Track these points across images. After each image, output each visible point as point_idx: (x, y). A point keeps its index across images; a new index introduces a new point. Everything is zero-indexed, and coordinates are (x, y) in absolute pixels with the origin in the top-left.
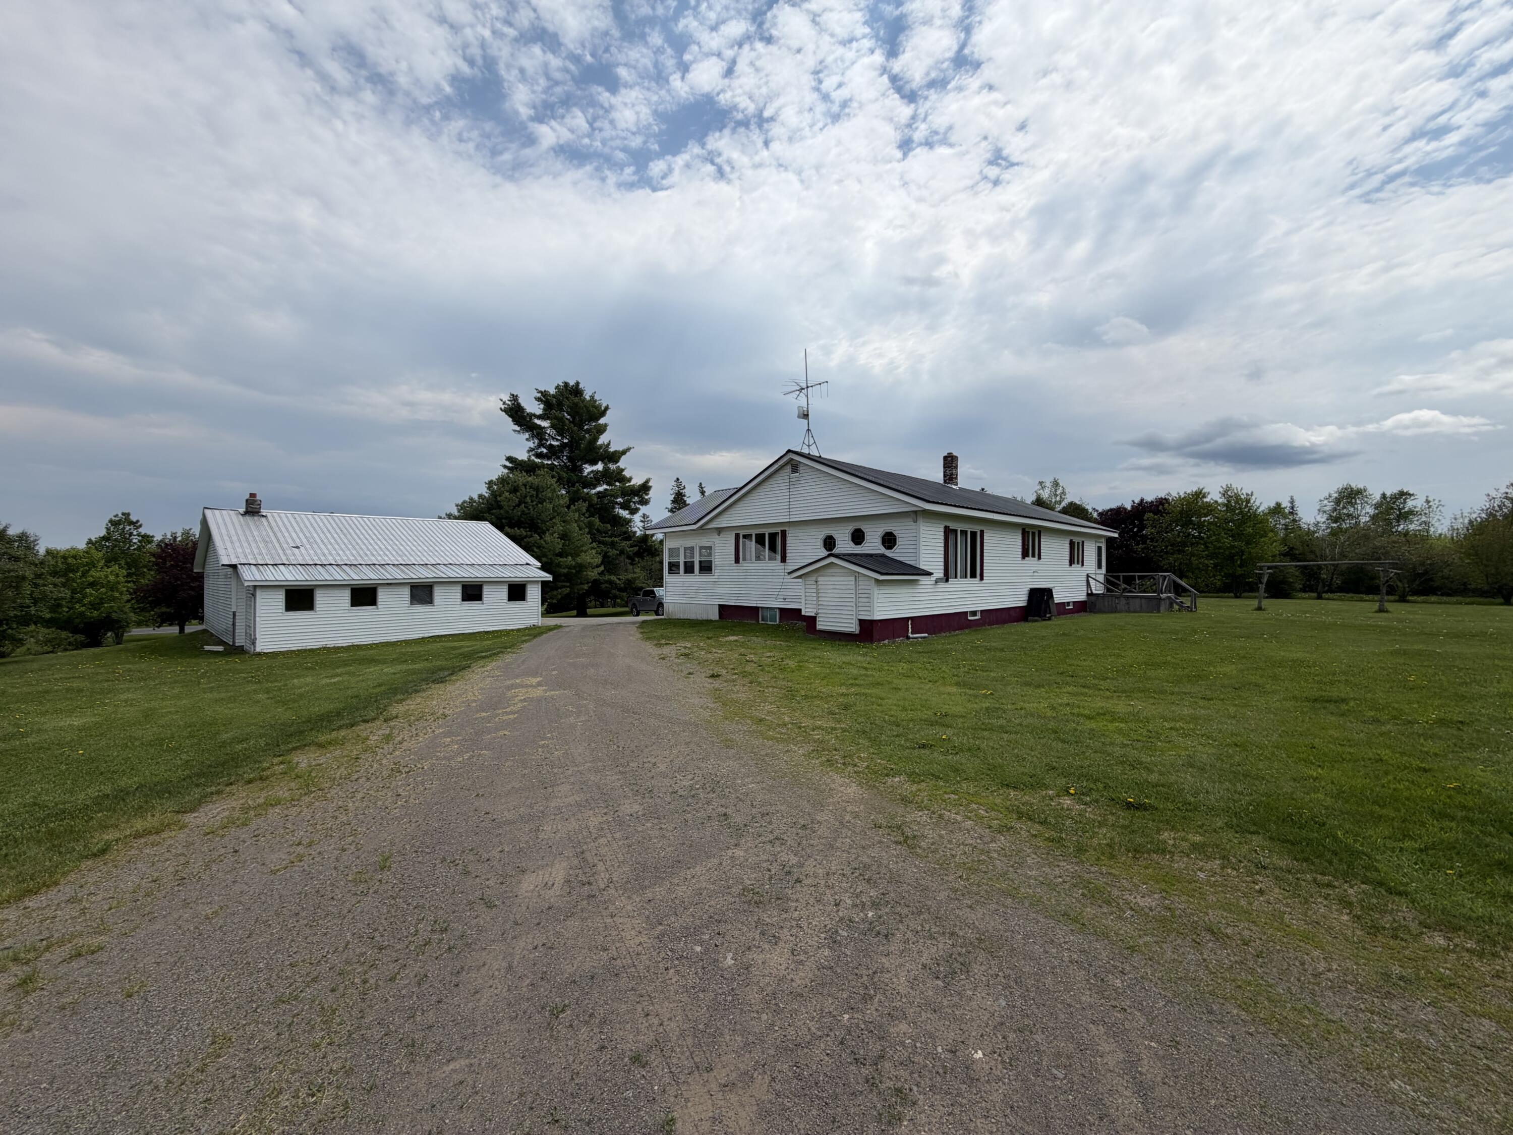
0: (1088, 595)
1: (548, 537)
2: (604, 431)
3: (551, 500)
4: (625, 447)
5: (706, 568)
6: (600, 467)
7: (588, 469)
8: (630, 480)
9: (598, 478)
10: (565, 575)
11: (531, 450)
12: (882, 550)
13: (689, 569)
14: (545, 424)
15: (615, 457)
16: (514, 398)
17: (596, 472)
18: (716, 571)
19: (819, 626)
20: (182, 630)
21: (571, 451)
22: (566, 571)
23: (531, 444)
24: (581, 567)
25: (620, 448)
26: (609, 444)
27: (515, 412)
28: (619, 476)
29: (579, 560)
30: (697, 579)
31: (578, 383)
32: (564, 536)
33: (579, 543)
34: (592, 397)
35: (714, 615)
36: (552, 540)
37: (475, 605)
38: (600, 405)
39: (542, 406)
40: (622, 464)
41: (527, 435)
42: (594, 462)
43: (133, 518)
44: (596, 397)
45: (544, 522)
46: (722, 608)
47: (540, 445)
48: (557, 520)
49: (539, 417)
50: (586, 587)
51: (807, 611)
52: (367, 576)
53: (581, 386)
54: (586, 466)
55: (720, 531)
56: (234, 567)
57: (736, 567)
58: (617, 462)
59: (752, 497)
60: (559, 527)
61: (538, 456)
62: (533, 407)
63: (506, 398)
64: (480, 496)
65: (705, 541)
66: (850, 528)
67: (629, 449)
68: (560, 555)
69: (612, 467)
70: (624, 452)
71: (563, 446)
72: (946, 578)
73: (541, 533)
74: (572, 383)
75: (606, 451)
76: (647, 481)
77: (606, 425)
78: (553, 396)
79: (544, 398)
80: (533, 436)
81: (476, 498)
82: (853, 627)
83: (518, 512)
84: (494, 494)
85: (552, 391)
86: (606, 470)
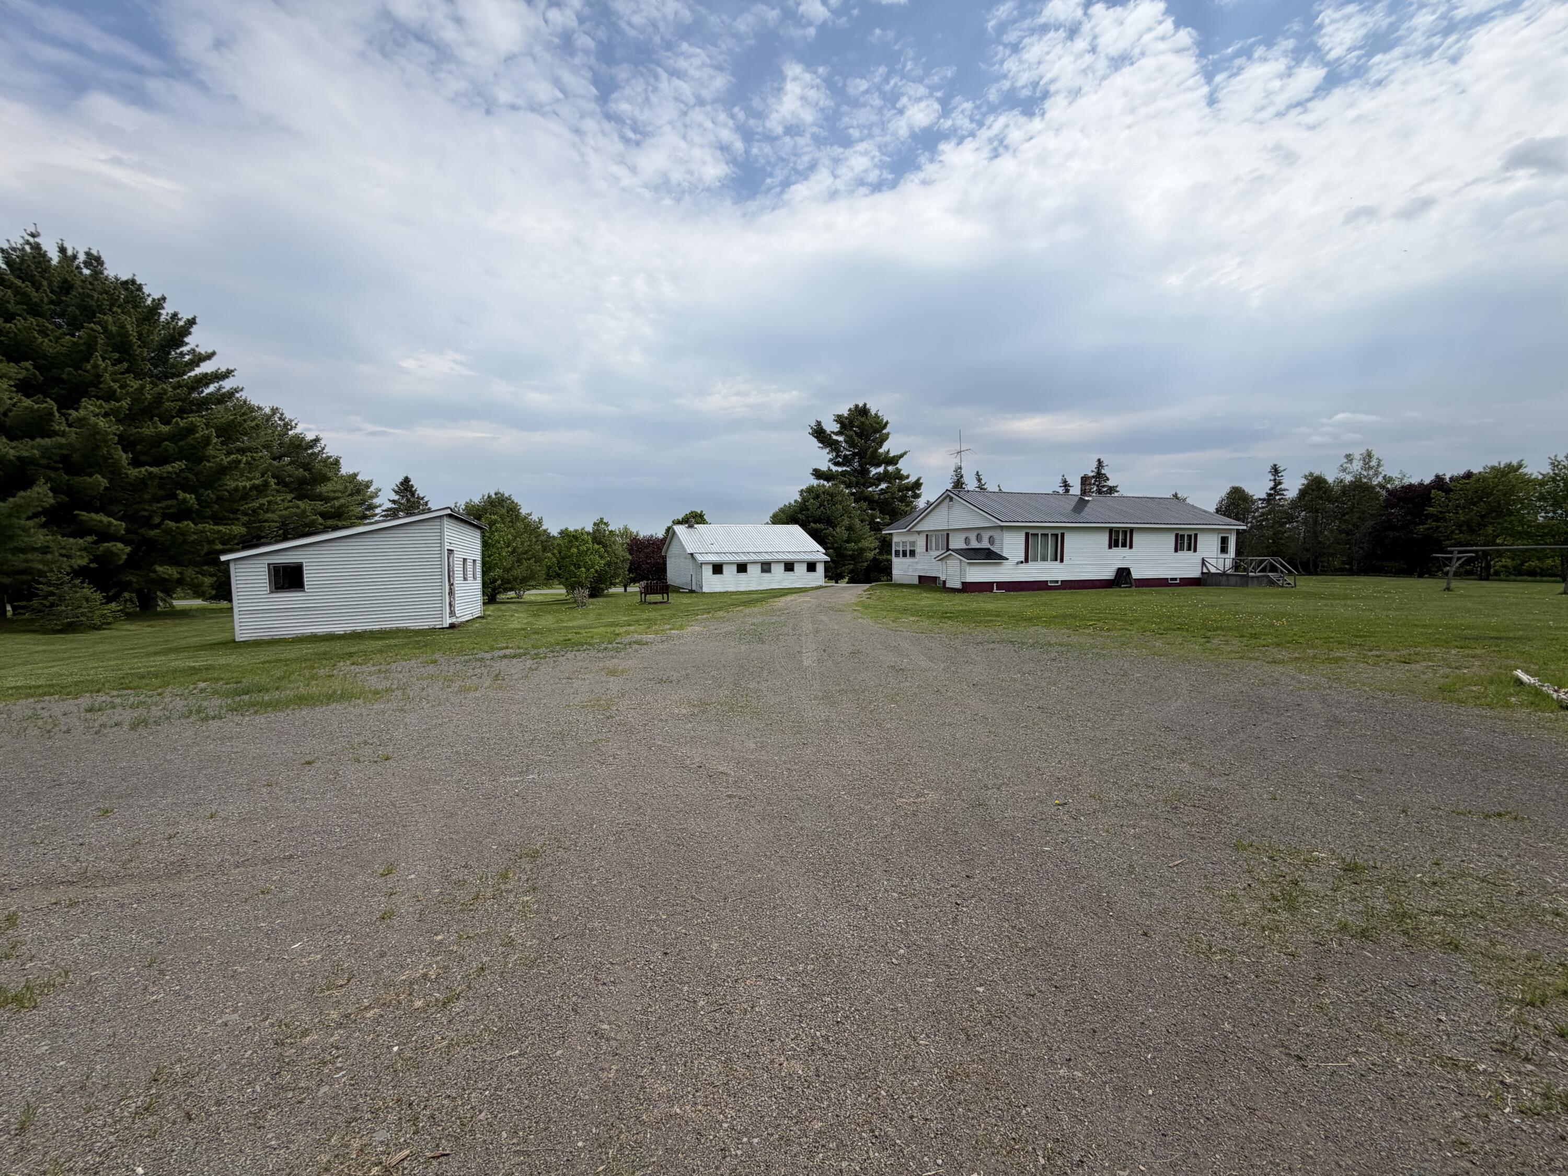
0: (1202, 573)
1: (838, 530)
2: (887, 438)
3: (841, 503)
4: (903, 451)
5: (913, 553)
6: (881, 469)
7: (874, 471)
8: (908, 477)
9: (880, 478)
10: (850, 556)
11: (830, 460)
12: (988, 546)
13: (905, 555)
14: (841, 438)
15: (894, 461)
16: (819, 423)
17: (879, 474)
18: (917, 556)
19: (947, 586)
20: (625, 590)
21: (861, 458)
22: (850, 553)
23: (830, 456)
24: (862, 551)
25: (898, 453)
26: (888, 451)
27: (819, 433)
28: (898, 475)
29: (860, 545)
30: (908, 560)
31: (865, 405)
32: (850, 529)
33: (861, 533)
34: (876, 414)
35: (916, 581)
36: (841, 532)
37: (791, 573)
38: (882, 420)
39: (839, 425)
40: (899, 466)
41: (827, 450)
42: (879, 465)
43: (605, 521)
44: (880, 414)
45: (836, 518)
46: (920, 577)
47: (837, 456)
48: (845, 517)
49: (836, 434)
50: (865, 564)
51: (943, 578)
52: (743, 558)
53: (868, 406)
54: (872, 469)
55: (919, 533)
56: (692, 554)
57: (926, 554)
58: (896, 464)
59: (932, 514)
60: (846, 522)
61: (837, 464)
62: (831, 427)
63: (813, 424)
64: (796, 501)
65: (911, 538)
66: (975, 533)
67: (905, 453)
68: (848, 541)
69: (891, 468)
70: (901, 456)
71: (854, 454)
72: (1027, 560)
73: (834, 527)
74: (861, 405)
75: (886, 457)
76: (919, 479)
77: (888, 434)
78: (846, 418)
79: (839, 419)
80: (832, 450)
81: (793, 502)
82: (958, 585)
83: (819, 512)
84: (805, 500)
85: (846, 413)
86: (886, 471)
